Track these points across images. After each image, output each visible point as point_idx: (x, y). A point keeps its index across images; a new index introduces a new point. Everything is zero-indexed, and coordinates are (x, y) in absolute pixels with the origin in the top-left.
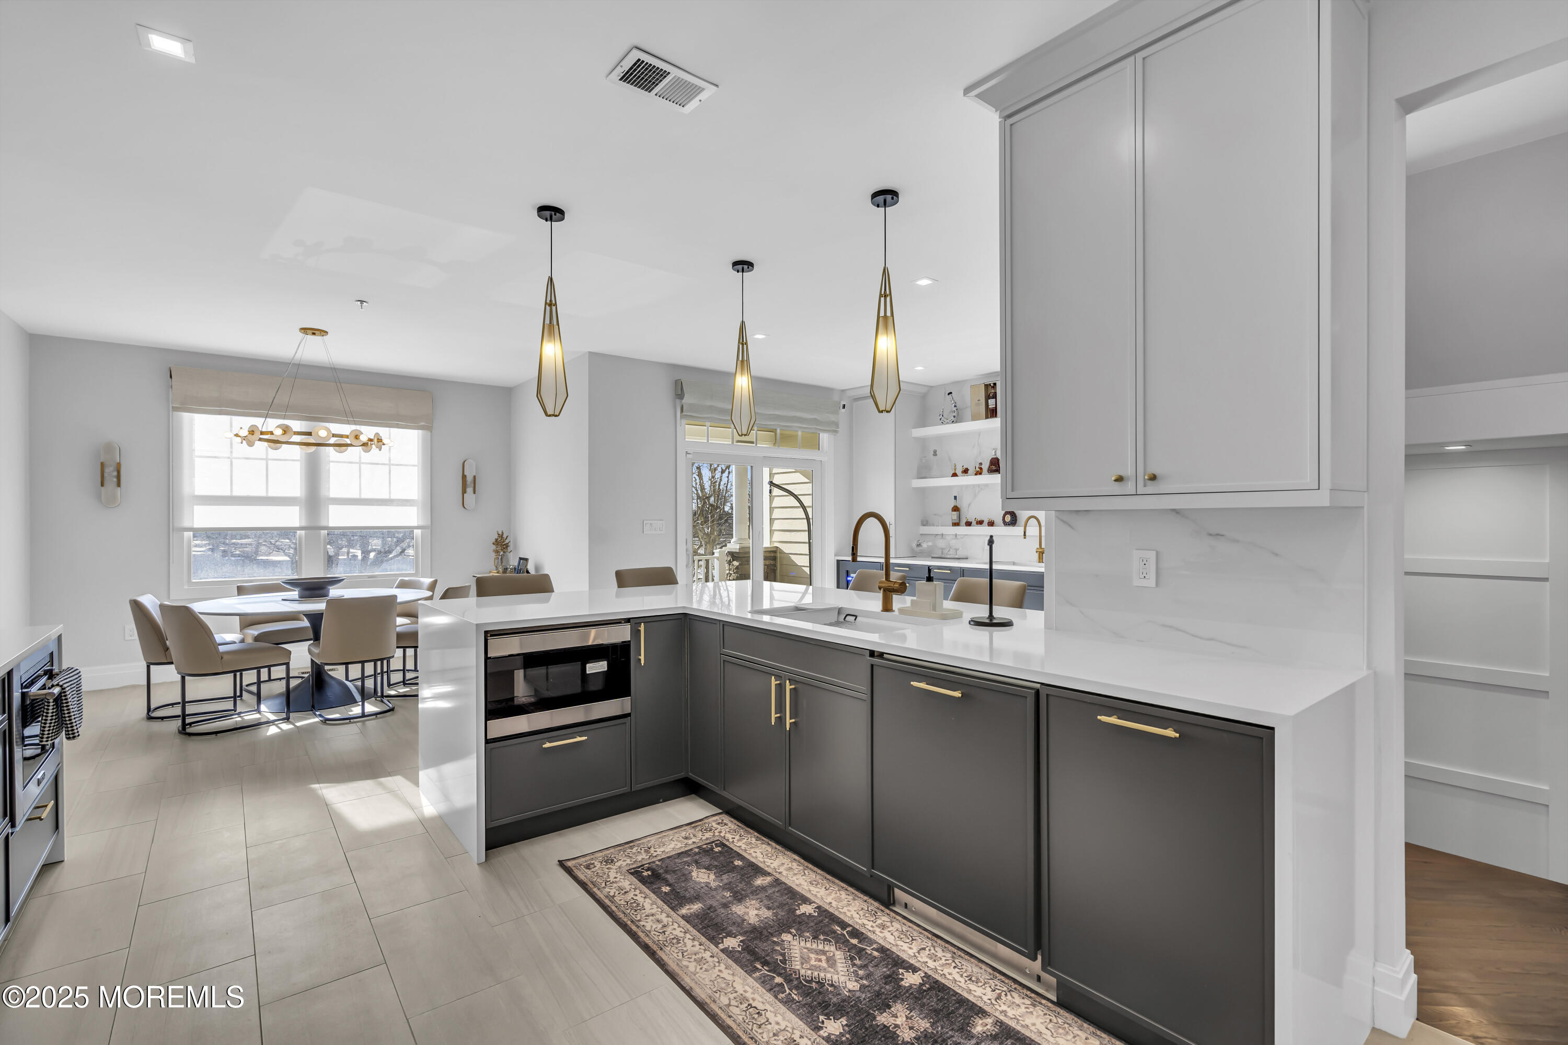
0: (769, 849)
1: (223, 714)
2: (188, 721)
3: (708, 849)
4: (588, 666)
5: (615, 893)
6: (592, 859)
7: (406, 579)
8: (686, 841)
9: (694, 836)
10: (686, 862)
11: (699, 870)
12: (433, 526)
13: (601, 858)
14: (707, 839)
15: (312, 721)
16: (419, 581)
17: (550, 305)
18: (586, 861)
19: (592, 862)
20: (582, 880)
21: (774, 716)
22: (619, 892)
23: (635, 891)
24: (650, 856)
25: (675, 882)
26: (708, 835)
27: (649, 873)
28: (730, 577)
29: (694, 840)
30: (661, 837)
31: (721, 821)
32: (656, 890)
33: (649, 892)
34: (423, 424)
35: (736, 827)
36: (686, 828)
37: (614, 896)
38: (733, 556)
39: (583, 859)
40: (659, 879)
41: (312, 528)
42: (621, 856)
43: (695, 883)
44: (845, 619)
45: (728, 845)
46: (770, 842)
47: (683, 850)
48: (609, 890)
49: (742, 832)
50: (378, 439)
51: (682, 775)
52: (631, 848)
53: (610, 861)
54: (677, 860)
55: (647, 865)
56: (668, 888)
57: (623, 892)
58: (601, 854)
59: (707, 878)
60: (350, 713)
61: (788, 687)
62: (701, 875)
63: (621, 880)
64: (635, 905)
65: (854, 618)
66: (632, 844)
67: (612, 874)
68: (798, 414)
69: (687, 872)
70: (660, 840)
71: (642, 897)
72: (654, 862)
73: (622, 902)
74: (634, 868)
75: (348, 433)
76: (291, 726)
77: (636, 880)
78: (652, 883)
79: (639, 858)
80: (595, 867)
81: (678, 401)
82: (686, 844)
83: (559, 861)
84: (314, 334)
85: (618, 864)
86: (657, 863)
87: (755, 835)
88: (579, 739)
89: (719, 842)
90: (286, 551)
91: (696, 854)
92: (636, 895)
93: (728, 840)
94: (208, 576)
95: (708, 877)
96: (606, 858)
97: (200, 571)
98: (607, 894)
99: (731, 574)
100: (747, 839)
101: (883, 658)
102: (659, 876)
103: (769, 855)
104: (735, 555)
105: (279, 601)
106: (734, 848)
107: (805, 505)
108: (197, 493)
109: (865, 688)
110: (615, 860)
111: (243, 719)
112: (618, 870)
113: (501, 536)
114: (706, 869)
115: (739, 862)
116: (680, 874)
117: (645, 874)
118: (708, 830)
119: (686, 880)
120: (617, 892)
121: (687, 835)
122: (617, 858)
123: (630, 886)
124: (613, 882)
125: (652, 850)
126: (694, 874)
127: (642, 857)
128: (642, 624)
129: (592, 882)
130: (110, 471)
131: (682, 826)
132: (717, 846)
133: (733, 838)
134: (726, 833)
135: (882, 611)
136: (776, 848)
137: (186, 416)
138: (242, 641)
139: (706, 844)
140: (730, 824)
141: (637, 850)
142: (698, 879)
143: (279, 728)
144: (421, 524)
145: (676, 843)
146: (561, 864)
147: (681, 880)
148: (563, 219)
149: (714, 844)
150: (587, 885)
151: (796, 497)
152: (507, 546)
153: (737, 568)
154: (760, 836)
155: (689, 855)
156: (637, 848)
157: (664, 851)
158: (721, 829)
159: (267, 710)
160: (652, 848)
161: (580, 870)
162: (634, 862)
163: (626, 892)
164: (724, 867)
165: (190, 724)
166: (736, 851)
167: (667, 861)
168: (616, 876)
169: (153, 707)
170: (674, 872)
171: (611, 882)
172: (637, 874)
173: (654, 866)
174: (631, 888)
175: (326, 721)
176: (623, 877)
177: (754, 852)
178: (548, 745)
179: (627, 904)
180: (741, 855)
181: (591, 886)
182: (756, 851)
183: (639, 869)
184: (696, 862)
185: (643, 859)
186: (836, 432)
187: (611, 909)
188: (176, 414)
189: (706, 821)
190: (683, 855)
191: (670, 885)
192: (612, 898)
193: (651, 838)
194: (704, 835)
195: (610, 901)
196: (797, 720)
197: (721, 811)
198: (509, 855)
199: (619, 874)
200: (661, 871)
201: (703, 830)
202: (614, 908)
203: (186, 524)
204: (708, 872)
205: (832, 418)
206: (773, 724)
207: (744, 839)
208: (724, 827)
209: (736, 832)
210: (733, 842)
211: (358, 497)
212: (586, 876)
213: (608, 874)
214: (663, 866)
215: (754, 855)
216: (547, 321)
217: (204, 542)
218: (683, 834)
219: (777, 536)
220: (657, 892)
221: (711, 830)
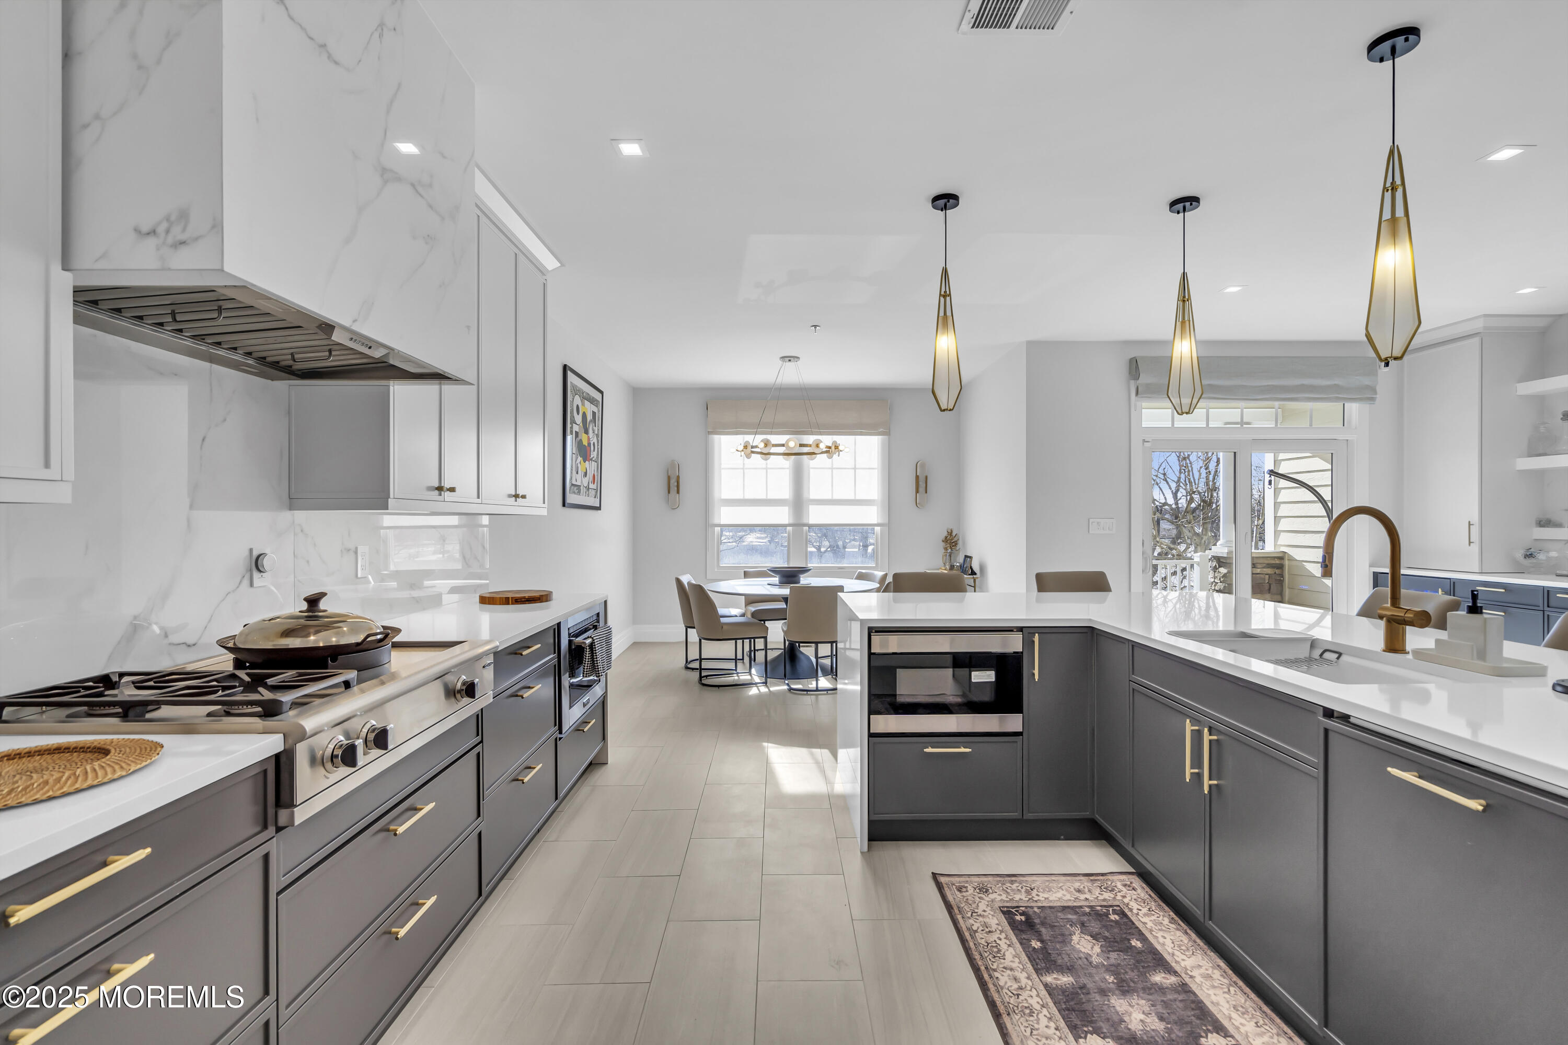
0: (1185, 939)
1: (728, 672)
2: (704, 674)
3: (1102, 913)
4: (973, 673)
5: (978, 928)
6: (967, 881)
7: (864, 571)
8: (1078, 894)
9: (1090, 891)
10: (1069, 920)
11: (1083, 936)
12: (889, 525)
13: (976, 884)
14: (1104, 900)
15: (780, 687)
16: (873, 574)
17: (945, 296)
18: (960, 882)
19: (966, 885)
20: (949, 901)
21: (1189, 771)
22: (983, 929)
23: (1000, 934)
24: (1030, 899)
25: (1049, 940)
26: (1107, 895)
27: (1023, 918)
28: (1215, 586)
29: (1088, 896)
30: (1049, 881)
31: (1129, 883)
32: (1024, 941)
33: (1016, 940)
34: (881, 430)
35: (1148, 896)
36: (1082, 878)
37: (976, 931)
38: (1220, 561)
39: (958, 879)
40: (1032, 929)
41: (798, 525)
42: (998, 888)
43: (1074, 950)
44: (1321, 655)
45: (1130, 916)
46: (1189, 931)
47: (1070, 904)
48: (973, 923)
49: (1153, 905)
50: (835, 446)
51: (1086, 814)
52: (1012, 882)
53: (984, 890)
54: (1059, 914)
55: (1023, 909)
56: (1039, 944)
57: (987, 930)
58: (977, 879)
59: (1090, 949)
60: (810, 686)
61: (1207, 737)
62: (1083, 942)
63: (990, 916)
64: (995, 950)
65: (1337, 655)
66: (1013, 879)
67: (982, 906)
68: (1307, 382)
69: (1067, 933)
70: (1047, 884)
71: (1006, 943)
72: (1032, 907)
73: (983, 942)
74: (1007, 907)
75: (811, 443)
76: (766, 690)
77: (1005, 921)
78: (1022, 931)
79: (1017, 897)
80: (967, 891)
81: (1132, 382)
82: (1076, 898)
83: (932, 873)
84: (790, 360)
85: (992, 896)
86: (1036, 909)
87: (1169, 915)
88: (962, 750)
89: (1118, 908)
90: (814, 544)
91: (1085, 914)
92: (1000, 939)
93: (1131, 910)
94: (728, 561)
95: (1092, 948)
96: (981, 885)
97: (724, 558)
98: (970, 926)
99: (1217, 583)
100: (1158, 917)
101: (1349, 722)
102: (1032, 926)
103: (1183, 948)
104: (1222, 560)
105: (765, 585)
106: (1137, 923)
107: (1326, 499)
108: (722, 498)
109: (1316, 759)
110: (990, 891)
111: (739, 678)
112: (990, 903)
113: (950, 533)
114: (1092, 937)
115: (1138, 942)
116: (1058, 932)
117: (1018, 918)
118: (1110, 889)
119: (1063, 942)
120: (981, 928)
121: (1082, 887)
122: (993, 889)
123: (997, 926)
124: (980, 915)
125: (1034, 893)
126: (1075, 938)
127: (1020, 897)
128: (1037, 635)
129: (959, 908)
130: (673, 483)
131: (1079, 874)
132: (1115, 912)
133: (1138, 909)
134: (1131, 900)
135: (1384, 651)
136: (1195, 942)
137: (716, 437)
138: (743, 615)
139: (1101, 906)
140: (1139, 891)
141: (1017, 887)
142: (1078, 946)
143: (759, 690)
144: (880, 521)
145: (1064, 892)
146: (935, 876)
147: (1057, 940)
148: (957, 205)
149: (1111, 909)
150: (952, 908)
151: (1311, 489)
152: (956, 544)
153: (1225, 576)
154: (1176, 918)
155: (1076, 913)
156: (1018, 885)
157: (1048, 898)
158: (1126, 893)
159: (755, 674)
160: (1035, 890)
161: (951, 890)
162: (1010, 900)
163: (990, 932)
164: (1116, 942)
165: (706, 676)
166: (1137, 928)
167: (1048, 911)
168: (986, 910)
169: (689, 660)
170: (1052, 927)
171: (979, 914)
172: (1008, 914)
173: (1030, 911)
174: (998, 928)
175: (790, 689)
176: (992, 913)
177: (1162, 936)
178: (929, 750)
179: (987, 946)
180: (1143, 934)
181: (956, 911)
182: (1165, 935)
183: (1013, 910)
184: (1083, 924)
185: (1021, 899)
186: (1372, 399)
187: (969, 944)
188: (711, 436)
189: (1110, 877)
190: (1069, 910)
191: (1042, 941)
192: (973, 933)
193: (1037, 879)
194: (1102, 894)
195: (971, 935)
196: (1220, 782)
197: (1134, 871)
198: (892, 852)
199: (989, 908)
200: (1037, 921)
201: (1102, 887)
202: (972, 945)
203: (716, 521)
204: (1094, 941)
205: (1366, 381)
206: (1188, 780)
207: (1153, 915)
208: (1130, 892)
209: (1144, 903)
210: (1138, 914)
211: (853, 498)
212: (954, 899)
213: (978, 904)
214: (1042, 915)
215: (1161, 940)
216: (942, 314)
217: (763, 536)
218: (1077, 885)
219: (1285, 539)
220: (1025, 944)
221: (1112, 890)
